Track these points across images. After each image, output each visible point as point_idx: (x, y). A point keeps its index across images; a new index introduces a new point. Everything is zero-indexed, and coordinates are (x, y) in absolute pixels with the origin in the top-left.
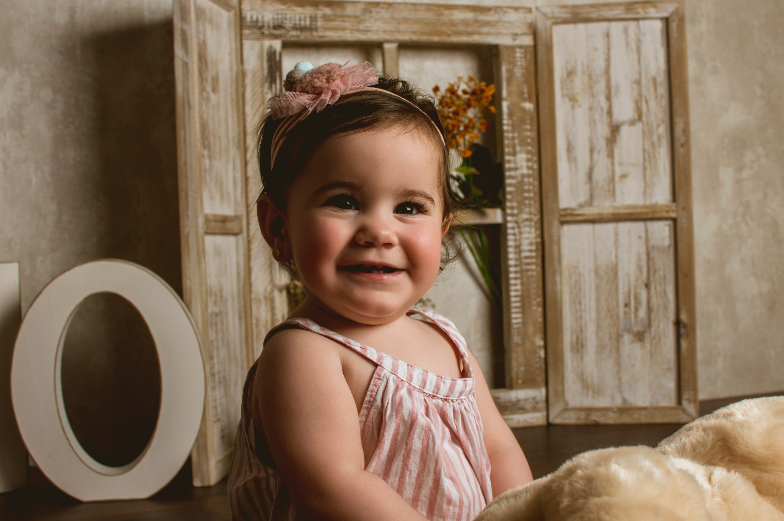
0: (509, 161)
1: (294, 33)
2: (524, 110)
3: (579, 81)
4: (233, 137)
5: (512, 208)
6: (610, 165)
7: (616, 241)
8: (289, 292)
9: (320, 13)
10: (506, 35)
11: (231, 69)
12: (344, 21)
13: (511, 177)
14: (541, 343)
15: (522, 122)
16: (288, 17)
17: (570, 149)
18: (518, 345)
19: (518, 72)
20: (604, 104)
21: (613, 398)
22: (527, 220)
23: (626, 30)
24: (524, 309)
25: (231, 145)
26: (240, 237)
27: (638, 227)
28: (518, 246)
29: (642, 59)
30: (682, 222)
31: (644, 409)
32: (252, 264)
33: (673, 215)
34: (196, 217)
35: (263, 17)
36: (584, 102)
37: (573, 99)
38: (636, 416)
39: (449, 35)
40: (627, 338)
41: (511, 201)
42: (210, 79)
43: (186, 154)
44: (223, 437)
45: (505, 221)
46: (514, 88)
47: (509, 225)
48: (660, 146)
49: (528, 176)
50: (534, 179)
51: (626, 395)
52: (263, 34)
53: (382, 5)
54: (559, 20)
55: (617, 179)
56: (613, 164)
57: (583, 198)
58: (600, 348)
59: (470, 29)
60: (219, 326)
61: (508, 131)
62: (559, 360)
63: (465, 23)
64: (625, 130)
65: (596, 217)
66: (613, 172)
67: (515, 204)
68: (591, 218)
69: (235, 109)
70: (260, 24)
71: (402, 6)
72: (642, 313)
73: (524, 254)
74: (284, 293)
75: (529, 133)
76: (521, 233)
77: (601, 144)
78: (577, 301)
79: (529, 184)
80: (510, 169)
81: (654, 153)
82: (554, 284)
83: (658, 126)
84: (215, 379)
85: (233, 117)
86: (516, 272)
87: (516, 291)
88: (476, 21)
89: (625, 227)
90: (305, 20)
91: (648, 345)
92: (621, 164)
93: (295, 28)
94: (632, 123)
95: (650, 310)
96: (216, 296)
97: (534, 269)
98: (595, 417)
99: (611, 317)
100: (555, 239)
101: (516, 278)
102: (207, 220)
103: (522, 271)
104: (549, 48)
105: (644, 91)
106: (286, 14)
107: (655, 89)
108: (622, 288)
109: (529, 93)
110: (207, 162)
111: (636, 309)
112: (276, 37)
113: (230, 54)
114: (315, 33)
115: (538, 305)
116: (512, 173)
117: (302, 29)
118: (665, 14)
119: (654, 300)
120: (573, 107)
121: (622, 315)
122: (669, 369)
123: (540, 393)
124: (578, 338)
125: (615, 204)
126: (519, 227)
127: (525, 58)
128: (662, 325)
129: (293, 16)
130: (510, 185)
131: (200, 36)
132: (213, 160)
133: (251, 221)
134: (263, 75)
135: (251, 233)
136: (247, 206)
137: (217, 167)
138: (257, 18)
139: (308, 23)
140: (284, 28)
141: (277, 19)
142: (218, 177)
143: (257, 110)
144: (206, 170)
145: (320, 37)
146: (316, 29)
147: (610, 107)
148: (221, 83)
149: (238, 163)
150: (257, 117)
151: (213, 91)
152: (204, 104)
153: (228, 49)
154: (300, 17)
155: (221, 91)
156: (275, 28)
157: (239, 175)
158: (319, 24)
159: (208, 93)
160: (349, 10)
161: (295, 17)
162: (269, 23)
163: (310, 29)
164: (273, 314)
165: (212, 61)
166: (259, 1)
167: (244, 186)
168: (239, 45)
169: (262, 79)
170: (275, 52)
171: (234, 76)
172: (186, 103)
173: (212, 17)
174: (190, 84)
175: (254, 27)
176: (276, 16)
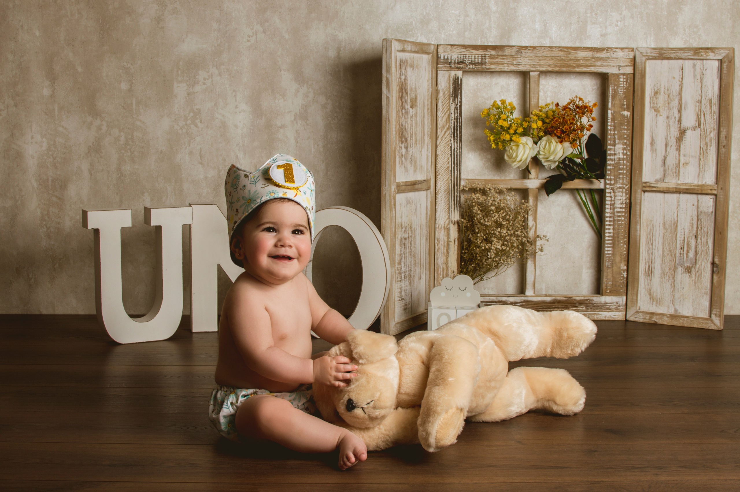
0: (610, 149)
1: (471, 66)
2: (623, 116)
3: (662, 98)
4: (428, 131)
5: (610, 180)
6: (677, 155)
7: (678, 205)
8: (459, 226)
9: (488, 54)
10: (614, 66)
11: (428, 90)
12: (503, 59)
13: (611, 160)
14: (625, 268)
15: (621, 124)
16: (467, 56)
17: (652, 143)
18: (608, 267)
19: (621, 91)
20: (677, 116)
21: (668, 308)
22: (620, 188)
23: (694, 66)
24: (614, 246)
25: (426, 135)
26: (429, 191)
27: (693, 198)
28: (613, 205)
29: (703, 86)
30: (721, 197)
31: (687, 317)
32: (436, 207)
33: (715, 192)
34: (390, 185)
35: (451, 57)
36: (664, 113)
37: (657, 110)
38: (681, 321)
39: (574, 67)
40: (680, 270)
41: (610, 175)
42: (409, 101)
43: (386, 149)
44: (405, 309)
45: (606, 188)
46: (617, 102)
47: (607, 191)
48: (711, 146)
49: (623, 159)
50: (627, 162)
51: (677, 307)
52: (451, 67)
53: (529, 48)
54: (650, 58)
55: (681, 165)
56: (679, 155)
57: (659, 176)
58: (663, 275)
59: (588, 63)
60: (408, 245)
61: (611, 130)
62: (636, 280)
63: (586, 59)
64: (689, 133)
65: (665, 189)
66: (679, 160)
67: (612, 177)
68: (662, 190)
69: (430, 114)
70: (449, 61)
71: (543, 48)
72: (691, 254)
73: (616, 210)
74: (456, 225)
75: (626, 131)
76: (615, 196)
77: (673, 142)
78: (650, 243)
79: (623, 165)
80: (610, 155)
81: (706, 150)
82: (636, 230)
83: (711, 132)
84: (401, 276)
85: (428, 119)
86: (610, 221)
87: (610, 233)
88: (593, 58)
89: (684, 197)
90: (478, 58)
91: (693, 276)
92: (684, 156)
93: (471, 63)
94: (694, 129)
95: (696, 253)
96: (406, 228)
97: (623, 220)
98: (655, 319)
99: (671, 255)
100: (639, 201)
101: (610, 225)
102: (399, 186)
103: (614, 220)
104: (643, 76)
105: (703, 109)
106: (466, 55)
107: (711, 107)
108: (680, 237)
109: (628, 106)
110: (404, 150)
111: (688, 252)
112: (459, 69)
113: (428, 81)
114: (484, 67)
115: (624, 243)
116: (612, 157)
117: (476, 64)
118: (720, 58)
119: (699, 247)
120: (656, 115)
121: (678, 255)
122: (706, 293)
123: (622, 300)
124: (649, 266)
125: (679, 182)
126: (614, 192)
127: (627, 82)
128: (703, 263)
129: (470, 55)
130: (610, 165)
131: (401, 77)
132: (409, 148)
133: (438, 182)
134: (450, 92)
135: (437, 189)
136: (436, 172)
137: (412, 152)
138: (448, 57)
139: (480, 60)
140: (465, 63)
141: (461, 58)
142: (413, 158)
143: (445, 114)
144: (402, 155)
145: (487, 69)
146: (485, 64)
147: (680, 117)
148: (419, 101)
149: (430, 147)
150: (445, 118)
151: (412, 107)
152: (403, 117)
153: (427, 78)
154: (475, 57)
155: (418, 105)
156: (458, 63)
157: (430, 154)
158: (487, 61)
159: (408, 109)
160: (507, 52)
161: (472, 57)
162: (455, 60)
163: (481, 64)
164: (448, 238)
165: (412, 89)
166: (449, 47)
167: (434, 161)
168: (434, 75)
169: (449, 95)
170: (458, 78)
171: (430, 94)
172: (387, 120)
173: (413, 62)
174: (390, 109)
175: (445, 63)
176: (459, 56)
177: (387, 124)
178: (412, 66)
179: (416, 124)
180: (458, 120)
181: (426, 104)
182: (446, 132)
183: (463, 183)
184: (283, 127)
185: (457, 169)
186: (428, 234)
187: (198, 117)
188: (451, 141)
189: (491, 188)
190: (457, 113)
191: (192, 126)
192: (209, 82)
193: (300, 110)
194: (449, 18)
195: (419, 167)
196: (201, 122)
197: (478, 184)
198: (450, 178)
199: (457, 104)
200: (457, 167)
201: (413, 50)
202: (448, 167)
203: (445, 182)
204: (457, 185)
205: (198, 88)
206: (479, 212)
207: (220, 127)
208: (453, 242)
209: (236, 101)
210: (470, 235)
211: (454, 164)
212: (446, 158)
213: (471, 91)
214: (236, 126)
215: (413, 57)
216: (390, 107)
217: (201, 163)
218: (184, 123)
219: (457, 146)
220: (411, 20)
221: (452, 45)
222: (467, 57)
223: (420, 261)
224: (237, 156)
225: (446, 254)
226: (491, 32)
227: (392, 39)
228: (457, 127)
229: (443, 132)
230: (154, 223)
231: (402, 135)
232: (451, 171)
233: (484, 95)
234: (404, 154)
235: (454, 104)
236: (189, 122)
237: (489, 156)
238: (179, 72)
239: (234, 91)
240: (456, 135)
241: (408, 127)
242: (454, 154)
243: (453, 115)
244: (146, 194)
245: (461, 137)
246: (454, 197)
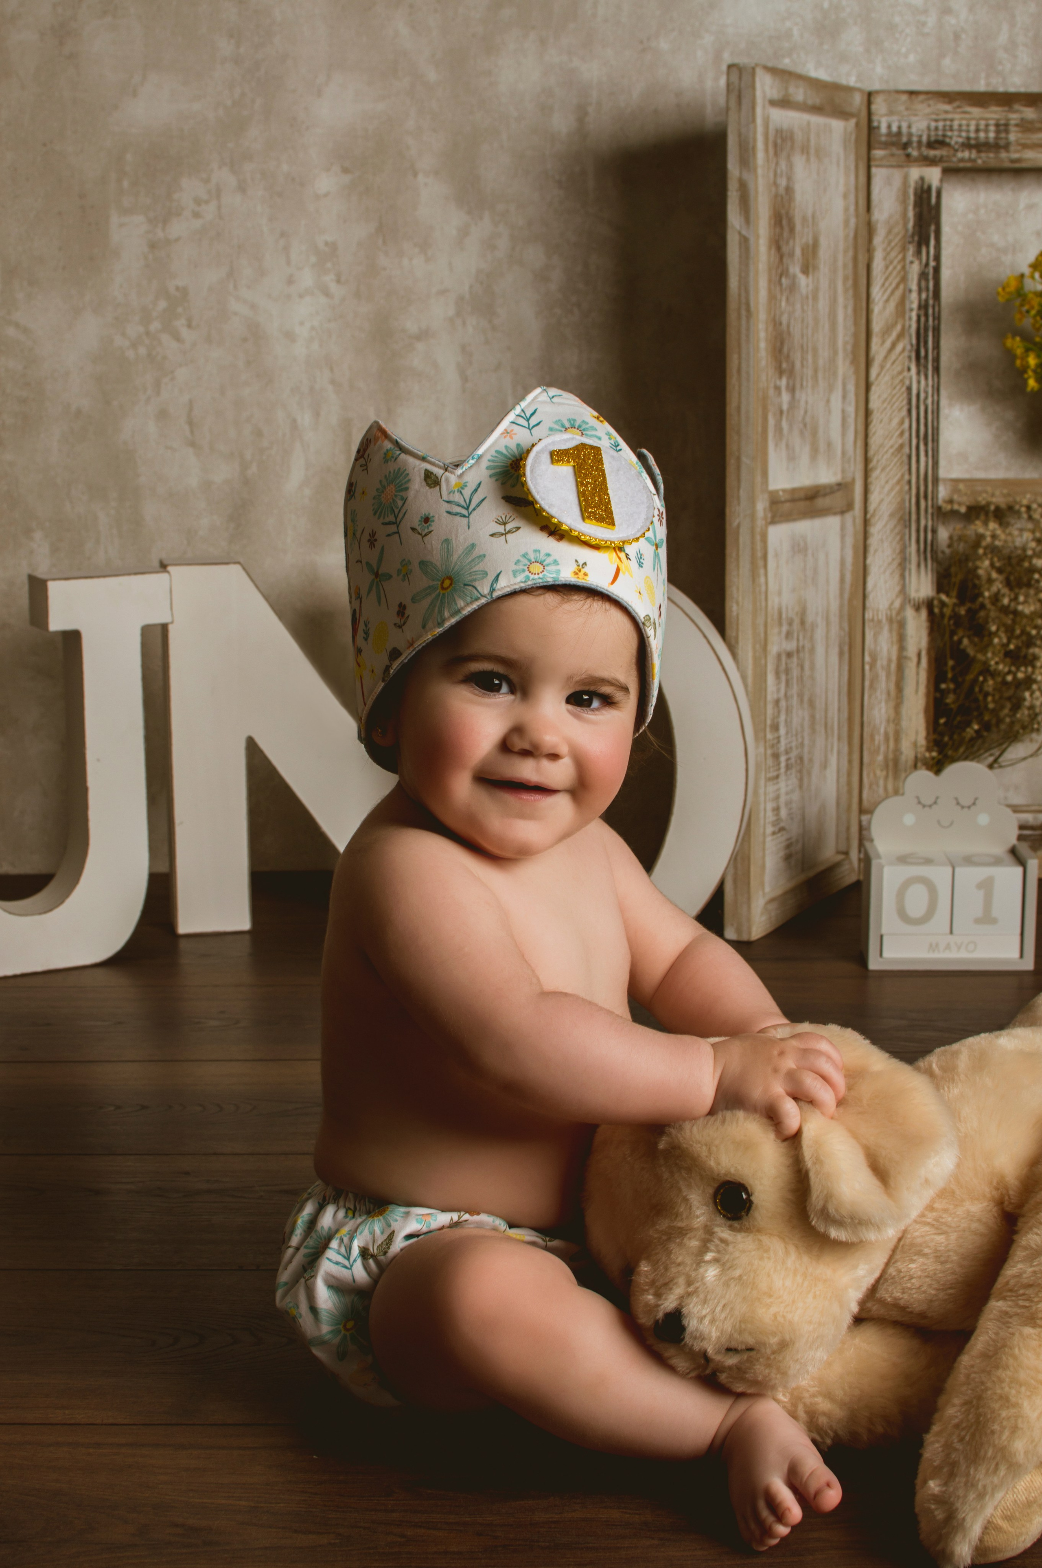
1: (966, 154)
4: (845, 343)
8: (931, 612)
9: (1014, 117)
11: (846, 222)
16: (956, 124)
25: (842, 353)
26: (848, 517)
32: (868, 561)
34: (752, 501)
35: (909, 127)
42: (798, 252)
43: (740, 393)
44: (788, 858)
52: (908, 156)
60: (795, 672)
69: (851, 292)
70: (904, 139)
74: (924, 613)
84: (779, 764)
85: (845, 307)
90: (986, 131)
93: (967, 145)
96: (790, 623)
102: (775, 501)
106: (952, 120)
110: (785, 397)
112: (931, 162)
113: (845, 196)
114: (1003, 155)
117: (980, 146)
129: (964, 122)
131: (779, 181)
132: (797, 393)
133: (872, 488)
134: (907, 230)
135: (871, 508)
136: (867, 460)
137: (807, 402)
138: (899, 128)
139: (992, 135)
140: (948, 145)
141: (936, 129)
142: (808, 420)
143: (892, 293)
144: (781, 412)
145: (1013, 161)
146: (1007, 147)
148: (824, 253)
149: (851, 387)
150: (892, 305)
151: (805, 270)
152: (784, 298)
153: (841, 188)
154: (977, 125)
155: (822, 266)
156: (931, 145)
157: (851, 409)
158: (1012, 137)
159: (794, 276)
161: (968, 125)
162: (920, 136)
163: (996, 146)
164: (902, 648)
165: (804, 219)
166: (904, 97)
167: (861, 428)
168: (863, 179)
169: (904, 236)
170: (930, 188)
171: (852, 235)
172: (743, 307)
173: (808, 140)
174: (752, 274)
175: (893, 144)
176: (933, 124)
177: (744, 321)
178: (805, 149)
179: (816, 321)
180: (930, 311)
181: (840, 263)
182: (894, 345)
183: (943, 492)
184: (424, 335)
185: (926, 452)
186: (847, 639)
187: (180, 310)
188: (909, 369)
189: (1034, 506)
190: (927, 289)
191: (165, 338)
192: (209, 211)
193: (471, 287)
194: (897, 19)
195: (822, 446)
196: (189, 326)
197: (993, 495)
198: (907, 477)
199: (927, 265)
200: (926, 444)
201: (810, 102)
202: (901, 446)
203: (892, 489)
204: (926, 497)
205: (178, 228)
206: (994, 575)
207: (245, 340)
208: (915, 660)
209: (288, 262)
210: (965, 641)
211: (918, 436)
212: (896, 421)
213: (960, 228)
214: (290, 336)
215: (809, 123)
216: (752, 267)
217: (192, 444)
218: (141, 329)
219: (926, 384)
220: (788, 24)
221: (912, 93)
222: (956, 127)
223: (826, 717)
224: (295, 421)
225: (893, 693)
226: (1015, 57)
227: (757, 65)
228: (926, 330)
229: (888, 344)
230: (57, 623)
231: (780, 351)
232: (910, 457)
233: (996, 238)
234: (785, 407)
235: (917, 263)
236: (155, 326)
237: (1010, 415)
238: (126, 184)
239: (283, 234)
240: (923, 353)
241: (796, 330)
242: (918, 407)
243: (914, 296)
244: (38, 535)
245: (937, 360)
246: (918, 531)
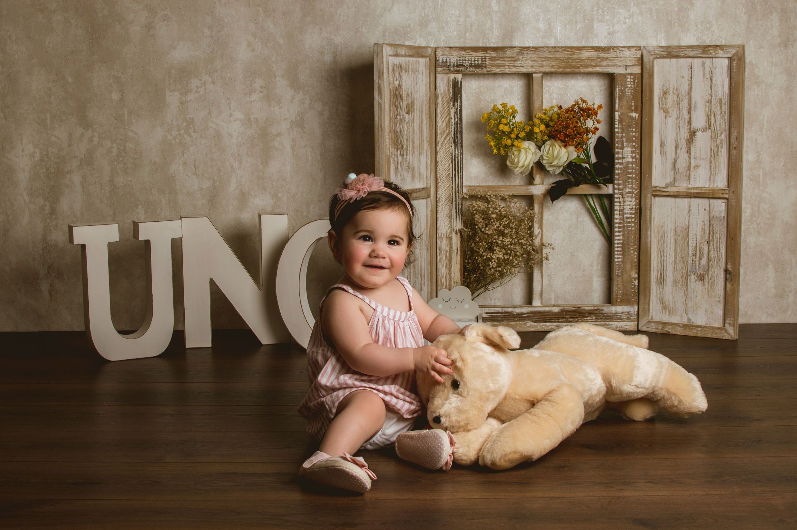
0: (618, 153)
1: (471, 69)
2: (631, 117)
3: (671, 98)
4: (427, 137)
5: (619, 184)
6: (688, 158)
7: (689, 211)
8: (461, 234)
9: (488, 56)
10: (620, 66)
11: (426, 94)
12: (504, 61)
13: (619, 163)
14: (636, 276)
15: (629, 126)
16: (467, 58)
17: (662, 145)
18: (618, 276)
19: (628, 92)
20: (687, 116)
21: (681, 317)
22: (629, 193)
23: (703, 64)
24: (624, 253)
25: (425, 142)
26: (429, 199)
27: (704, 202)
28: (622, 211)
29: (713, 86)
30: (733, 201)
31: (700, 327)
32: (438, 216)
33: (727, 196)
35: (450, 60)
36: (674, 114)
37: (666, 111)
38: (695, 331)
39: (579, 68)
40: (693, 277)
41: (618, 180)
42: (404, 106)
43: (379, 157)
45: (614, 193)
46: (625, 103)
47: (616, 196)
48: (722, 148)
49: (632, 163)
50: (636, 165)
51: (690, 316)
52: (450, 70)
53: (531, 49)
54: (658, 56)
55: (692, 169)
56: (690, 158)
57: (669, 180)
58: (675, 283)
59: (593, 63)
61: (618, 133)
62: (648, 288)
63: (590, 59)
64: (699, 134)
65: (675, 194)
66: (690, 163)
67: (621, 182)
68: (672, 194)
69: (428, 119)
70: (448, 64)
71: (546, 49)
72: (704, 261)
73: (625, 216)
74: (459, 234)
75: (634, 133)
76: (624, 202)
77: (683, 144)
78: (662, 249)
79: (632, 168)
80: (618, 159)
81: (717, 152)
82: (646, 237)
83: (721, 134)
85: (427, 125)
86: (619, 228)
87: (619, 240)
88: (598, 57)
89: (695, 202)
90: (478, 61)
91: (706, 284)
92: (695, 158)
93: (471, 66)
94: (704, 130)
95: (709, 260)
97: (633, 226)
98: (668, 329)
99: (684, 262)
100: (649, 206)
101: (619, 232)
103: (624, 226)
104: (651, 76)
105: (713, 109)
106: (465, 57)
107: (721, 107)
108: (692, 243)
109: (636, 107)
110: (400, 158)
111: (700, 259)
112: (458, 72)
113: (426, 85)
114: (484, 69)
115: (635, 251)
116: (620, 161)
117: (476, 66)
118: (730, 55)
119: (712, 253)
120: (666, 117)
121: (690, 262)
122: (719, 302)
123: (633, 309)
124: (661, 274)
125: (690, 186)
126: (623, 197)
127: (634, 82)
128: (716, 270)
129: (470, 58)
130: (618, 169)
131: (395, 82)
132: (405, 156)
133: (439, 189)
134: (450, 96)
135: (438, 197)
136: (436, 179)
137: (409, 159)
138: (446, 60)
139: (480, 62)
140: (464, 66)
141: (460, 60)
142: (410, 165)
143: (445, 119)
144: (398, 163)
145: (487, 71)
146: (485, 66)
147: (690, 118)
148: (416, 106)
149: (429, 153)
150: (445, 123)
151: (408, 113)
152: (398, 123)
153: (424, 82)
154: (475, 59)
155: (415, 111)
156: (457, 66)
157: (429, 161)
158: (487, 63)
159: (403, 115)
160: (508, 53)
161: (471, 59)
162: (454, 63)
163: (481, 66)
164: (451, 247)
165: (407, 95)
166: (448, 49)
167: (433, 168)
168: (433, 79)
169: (449, 99)
170: (458, 81)
171: (428, 99)
172: (380, 127)
173: (409, 66)
174: (382, 116)
175: (444, 66)
176: (459, 59)
177: (380, 131)
178: (407, 70)
179: (413, 130)
180: (459, 125)
181: (424, 109)
182: (446, 138)
183: (465, 190)
184: (279, 135)
185: (458, 176)
186: (429, 244)
187: (191, 126)
188: (451, 147)
189: (492, 195)
190: (458, 118)
191: (186, 136)
192: (202, 91)
193: (296, 117)
194: (449, 19)
195: (417, 174)
196: (194, 132)
197: (479, 191)
198: (451, 185)
199: (457, 109)
200: (458, 174)
201: (407, 54)
202: (449, 174)
203: (446, 190)
204: (458, 193)
205: (190, 97)
206: (480, 220)
207: (214, 137)
208: (456, 252)
209: (230, 109)
210: (473, 244)
211: (455, 171)
212: (447, 165)
213: (474, 94)
214: (231, 135)
215: (409, 61)
216: (382, 113)
217: (196, 174)
218: (177, 133)
219: (458, 152)
220: (409, 22)
221: (451, 47)
222: (467, 60)
223: (421, 272)
224: (233, 166)
225: (448, 264)
226: (493, 32)
227: (383, 44)
228: (457, 132)
229: (443, 137)
230: (142, 237)
231: (397, 142)
232: (452, 178)
233: (487, 98)
234: (399, 161)
235: (453, 108)
236: (182, 132)
237: (493, 162)
238: (172, 81)
239: (228, 99)
240: (456, 141)
241: (404, 134)
242: (455, 160)
243: (453, 120)
244: (140, 207)
245: (461, 143)
246: (456, 205)
